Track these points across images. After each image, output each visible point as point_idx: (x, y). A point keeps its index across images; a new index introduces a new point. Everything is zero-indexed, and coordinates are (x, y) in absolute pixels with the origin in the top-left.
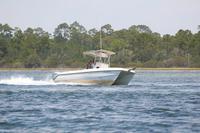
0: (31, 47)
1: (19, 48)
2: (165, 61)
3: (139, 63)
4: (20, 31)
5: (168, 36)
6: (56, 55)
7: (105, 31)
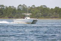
0: (10, 12)
1: (7, 12)
2: (51, 16)
3: (43, 17)
4: (7, 7)
5: (52, 9)
6: (18, 14)
7: (33, 7)
